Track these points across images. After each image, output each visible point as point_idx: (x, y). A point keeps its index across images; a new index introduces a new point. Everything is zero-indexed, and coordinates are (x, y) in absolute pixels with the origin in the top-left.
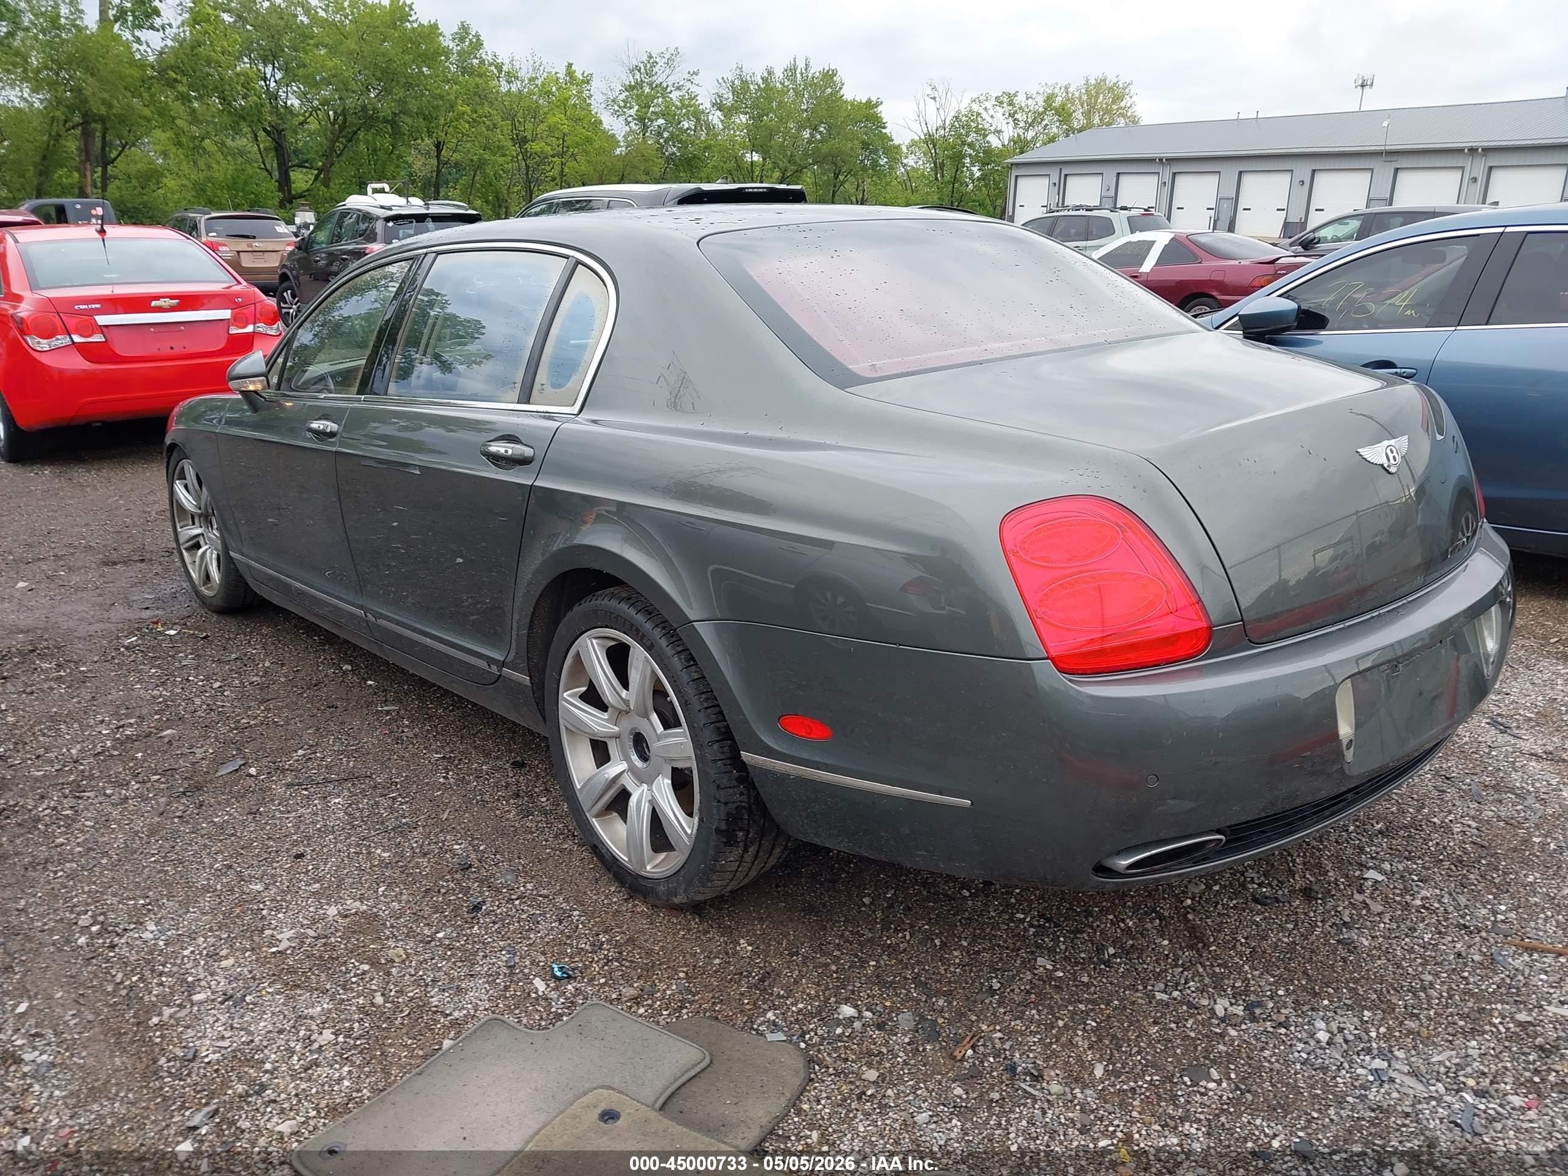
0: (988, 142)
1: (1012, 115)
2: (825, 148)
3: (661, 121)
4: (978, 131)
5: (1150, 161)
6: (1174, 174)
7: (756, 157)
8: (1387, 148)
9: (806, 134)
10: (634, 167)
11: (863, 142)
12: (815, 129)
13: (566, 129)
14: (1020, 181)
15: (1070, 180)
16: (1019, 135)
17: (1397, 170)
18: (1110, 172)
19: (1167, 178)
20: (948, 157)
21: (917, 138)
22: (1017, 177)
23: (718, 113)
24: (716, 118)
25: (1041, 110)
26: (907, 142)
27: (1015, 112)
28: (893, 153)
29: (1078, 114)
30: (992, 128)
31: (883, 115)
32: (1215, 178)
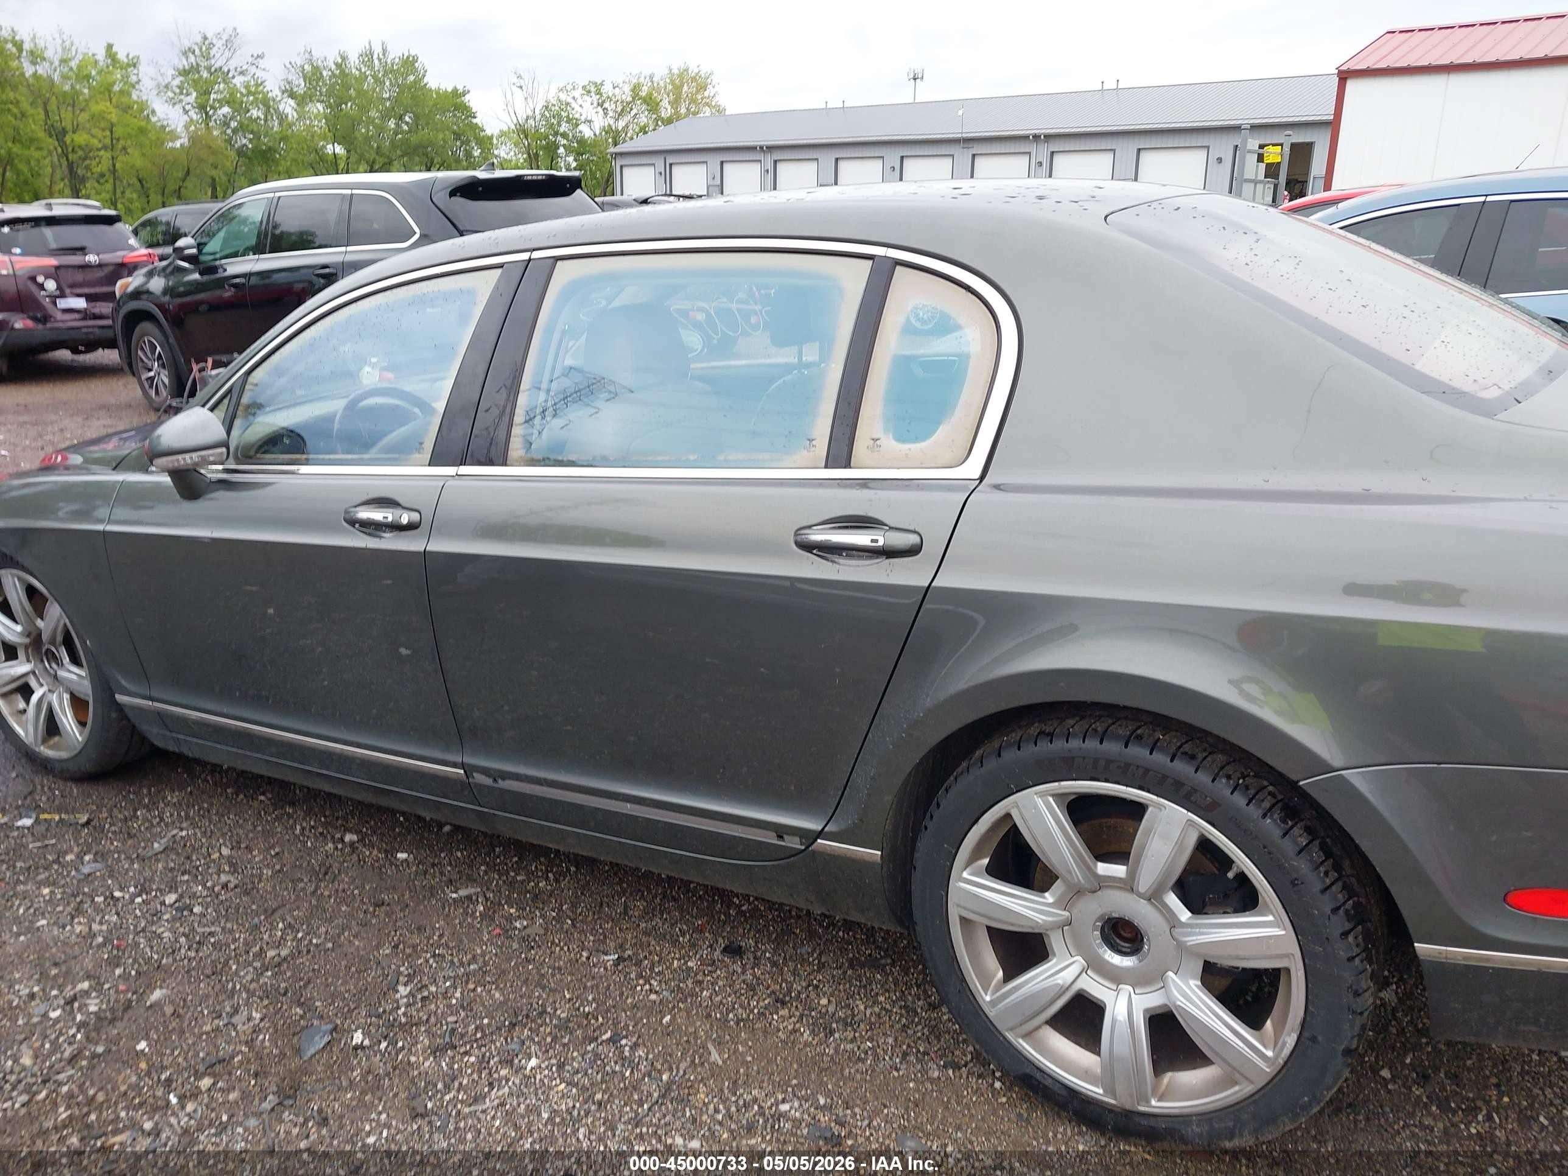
0: (580, 132)
1: (600, 105)
2: (414, 139)
3: (226, 110)
4: (569, 121)
5: (752, 149)
6: (775, 162)
7: (339, 150)
8: (964, 135)
9: (392, 124)
10: (201, 160)
11: (454, 133)
12: (401, 118)
13: (114, 118)
14: (625, 170)
15: (675, 169)
16: (609, 125)
17: (974, 156)
18: (714, 161)
19: (769, 165)
20: (543, 148)
21: (505, 129)
22: (621, 167)
23: (291, 102)
24: (288, 107)
25: (629, 99)
26: (496, 133)
27: (604, 102)
28: (485, 143)
29: (665, 103)
30: (583, 118)
31: (471, 104)
32: (814, 165)
